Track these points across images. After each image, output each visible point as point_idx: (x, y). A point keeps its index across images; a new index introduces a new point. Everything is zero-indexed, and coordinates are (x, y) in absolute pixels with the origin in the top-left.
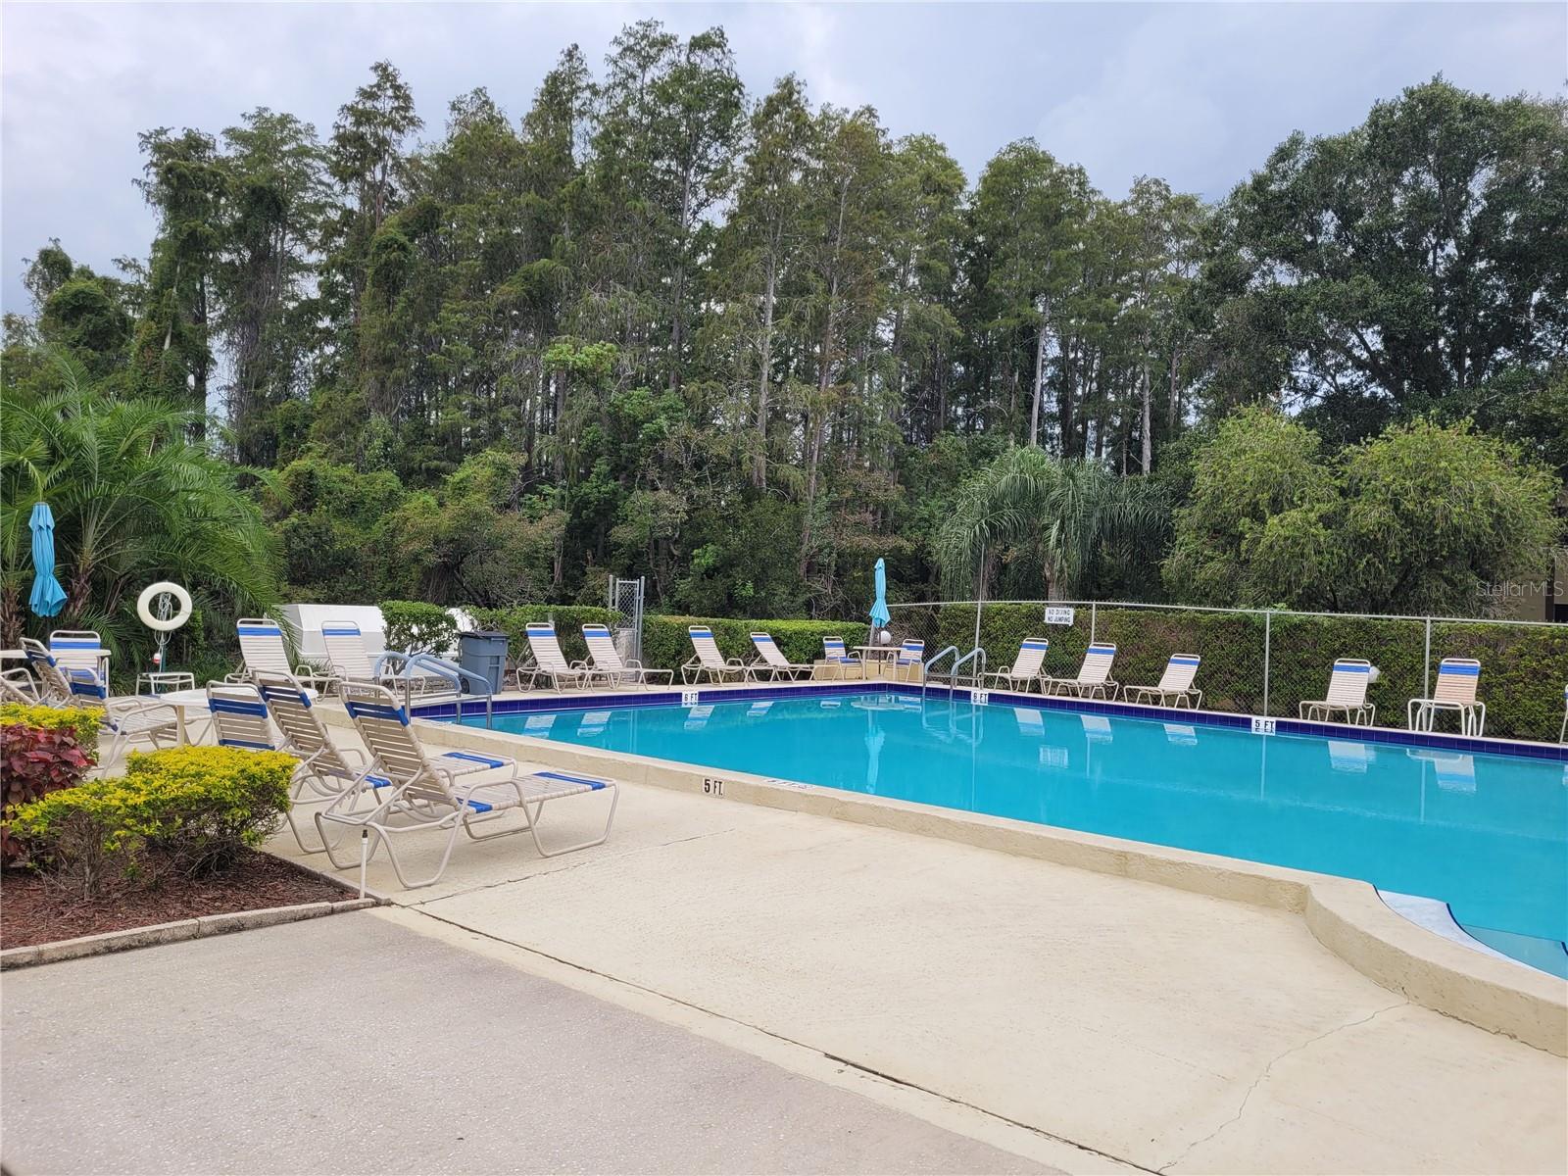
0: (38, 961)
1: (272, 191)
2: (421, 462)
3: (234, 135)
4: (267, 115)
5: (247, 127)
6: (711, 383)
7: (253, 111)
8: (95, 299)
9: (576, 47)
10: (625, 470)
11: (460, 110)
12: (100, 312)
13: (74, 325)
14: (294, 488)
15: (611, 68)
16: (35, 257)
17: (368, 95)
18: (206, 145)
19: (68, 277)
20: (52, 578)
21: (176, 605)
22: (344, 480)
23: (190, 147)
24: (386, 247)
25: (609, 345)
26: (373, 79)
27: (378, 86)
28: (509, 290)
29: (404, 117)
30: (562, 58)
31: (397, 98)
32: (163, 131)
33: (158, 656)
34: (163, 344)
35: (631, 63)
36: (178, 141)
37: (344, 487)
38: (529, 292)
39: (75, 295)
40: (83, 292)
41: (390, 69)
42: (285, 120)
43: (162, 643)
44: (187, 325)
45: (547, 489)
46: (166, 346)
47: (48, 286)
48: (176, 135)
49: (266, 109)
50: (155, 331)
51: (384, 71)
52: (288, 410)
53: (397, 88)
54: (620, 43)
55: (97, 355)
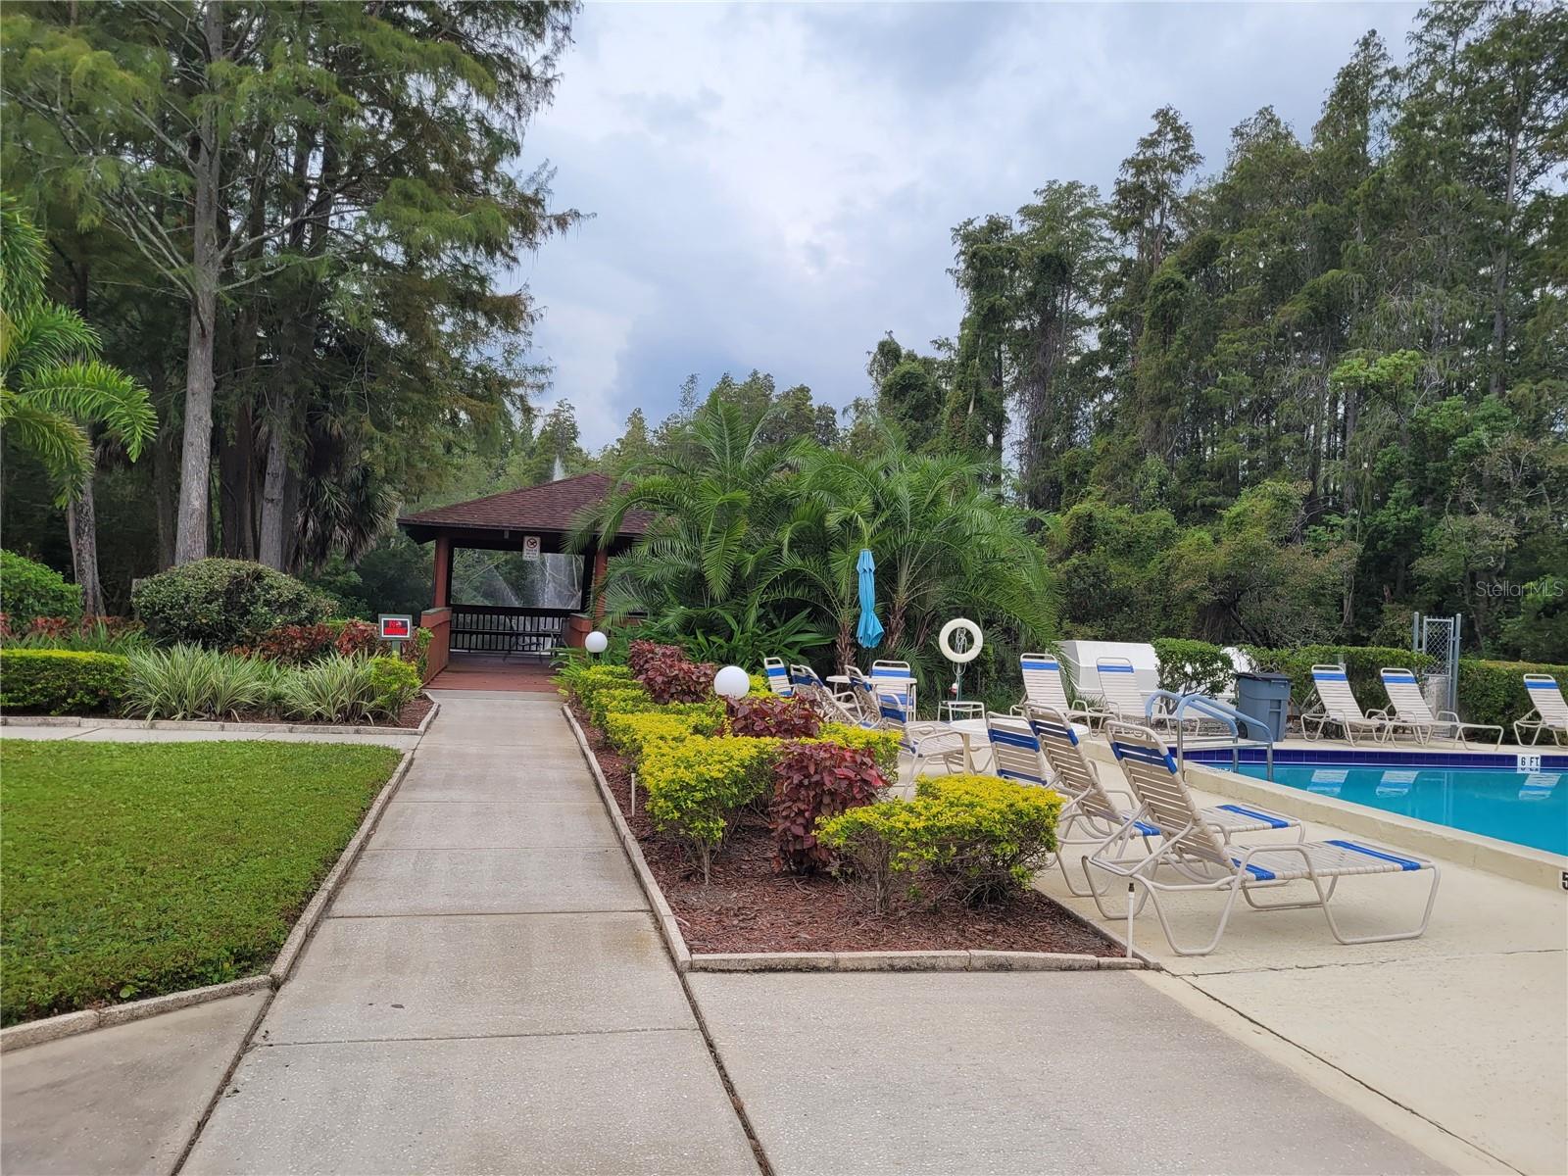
0: (833, 968)
1: (1058, 256)
2: (1196, 498)
3: (1028, 212)
4: (1056, 187)
5: (1038, 202)
6: (1549, 381)
7: (1044, 186)
8: (917, 377)
9: (1373, 33)
10: (1432, 493)
11: (1242, 134)
12: (920, 388)
13: (902, 402)
14: (1075, 531)
15: (1415, 45)
16: (875, 349)
17: (1149, 143)
18: (1006, 227)
19: (898, 362)
20: (873, 614)
21: (970, 640)
22: (1121, 521)
23: (991, 230)
24: (1163, 288)
25: (1410, 353)
26: (1155, 126)
27: (1159, 133)
28: (1294, 309)
29: (1185, 156)
30: (1357, 48)
31: (1176, 139)
32: (970, 222)
33: (955, 686)
34: (968, 409)
35: (1440, 34)
36: (982, 228)
37: (1121, 527)
38: (1314, 309)
39: (903, 377)
40: (908, 373)
41: (1171, 113)
42: (1072, 186)
43: (959, 673)
44: (987, 390)
45: (1335, 519)
46: (970, 411)
47: (884, 372)
48: (981, 222)
49: (1055, 182)
50: (962, 399)
51: (1165, 117)
52: (1071, 457)
53: (1178, 129)
54: (1426, 15)
55: (918, 425)
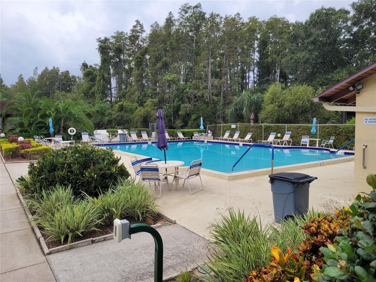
1: (119, 48)
2: (145, 100)
3: (113, 37)
4: (119, 32)
5: (115, 35)
6: (198, 80)
7: (116, 32)
8: (91, 72)
9: (171, 12)
10: (182, 100)
11: (152, 27)
12: (92, 74)
13: (88, 77)
14: (119, 108)
15: (179, 15)
16: (81, 65)
17: (135, 27)
18: (108, 39)
19: (87, 68)
20: (52, 128)
22: (128, 106)
23: (105, 40)
24: (137, 58)
25: (176, 75)
26: (135, 23)
27: (137, 25)
28: (159, 65)
29: (142, 30)
30: (169, 15)
31: (140, 26)
32: (100, 38)
33: (72, 138)
34: (101, 81)
35: (183, 13)
36: (103, 40)
37: (128, 107)
38: (163, 65)
39: (88, 72)
40: (89, 71)
41: (139, 21)
42: (122, 33)
43: (72, 136)
44: (106, 75)
45: (167, 104)
46: (102, 81)
47: (84, 70)
48: (103, 38)
49: (118, 31)
50: (100, 78)
51: (137, 21)
52: (123, 91)
53: (140, 25)
54: (181, 9)
55: (92, 83)
